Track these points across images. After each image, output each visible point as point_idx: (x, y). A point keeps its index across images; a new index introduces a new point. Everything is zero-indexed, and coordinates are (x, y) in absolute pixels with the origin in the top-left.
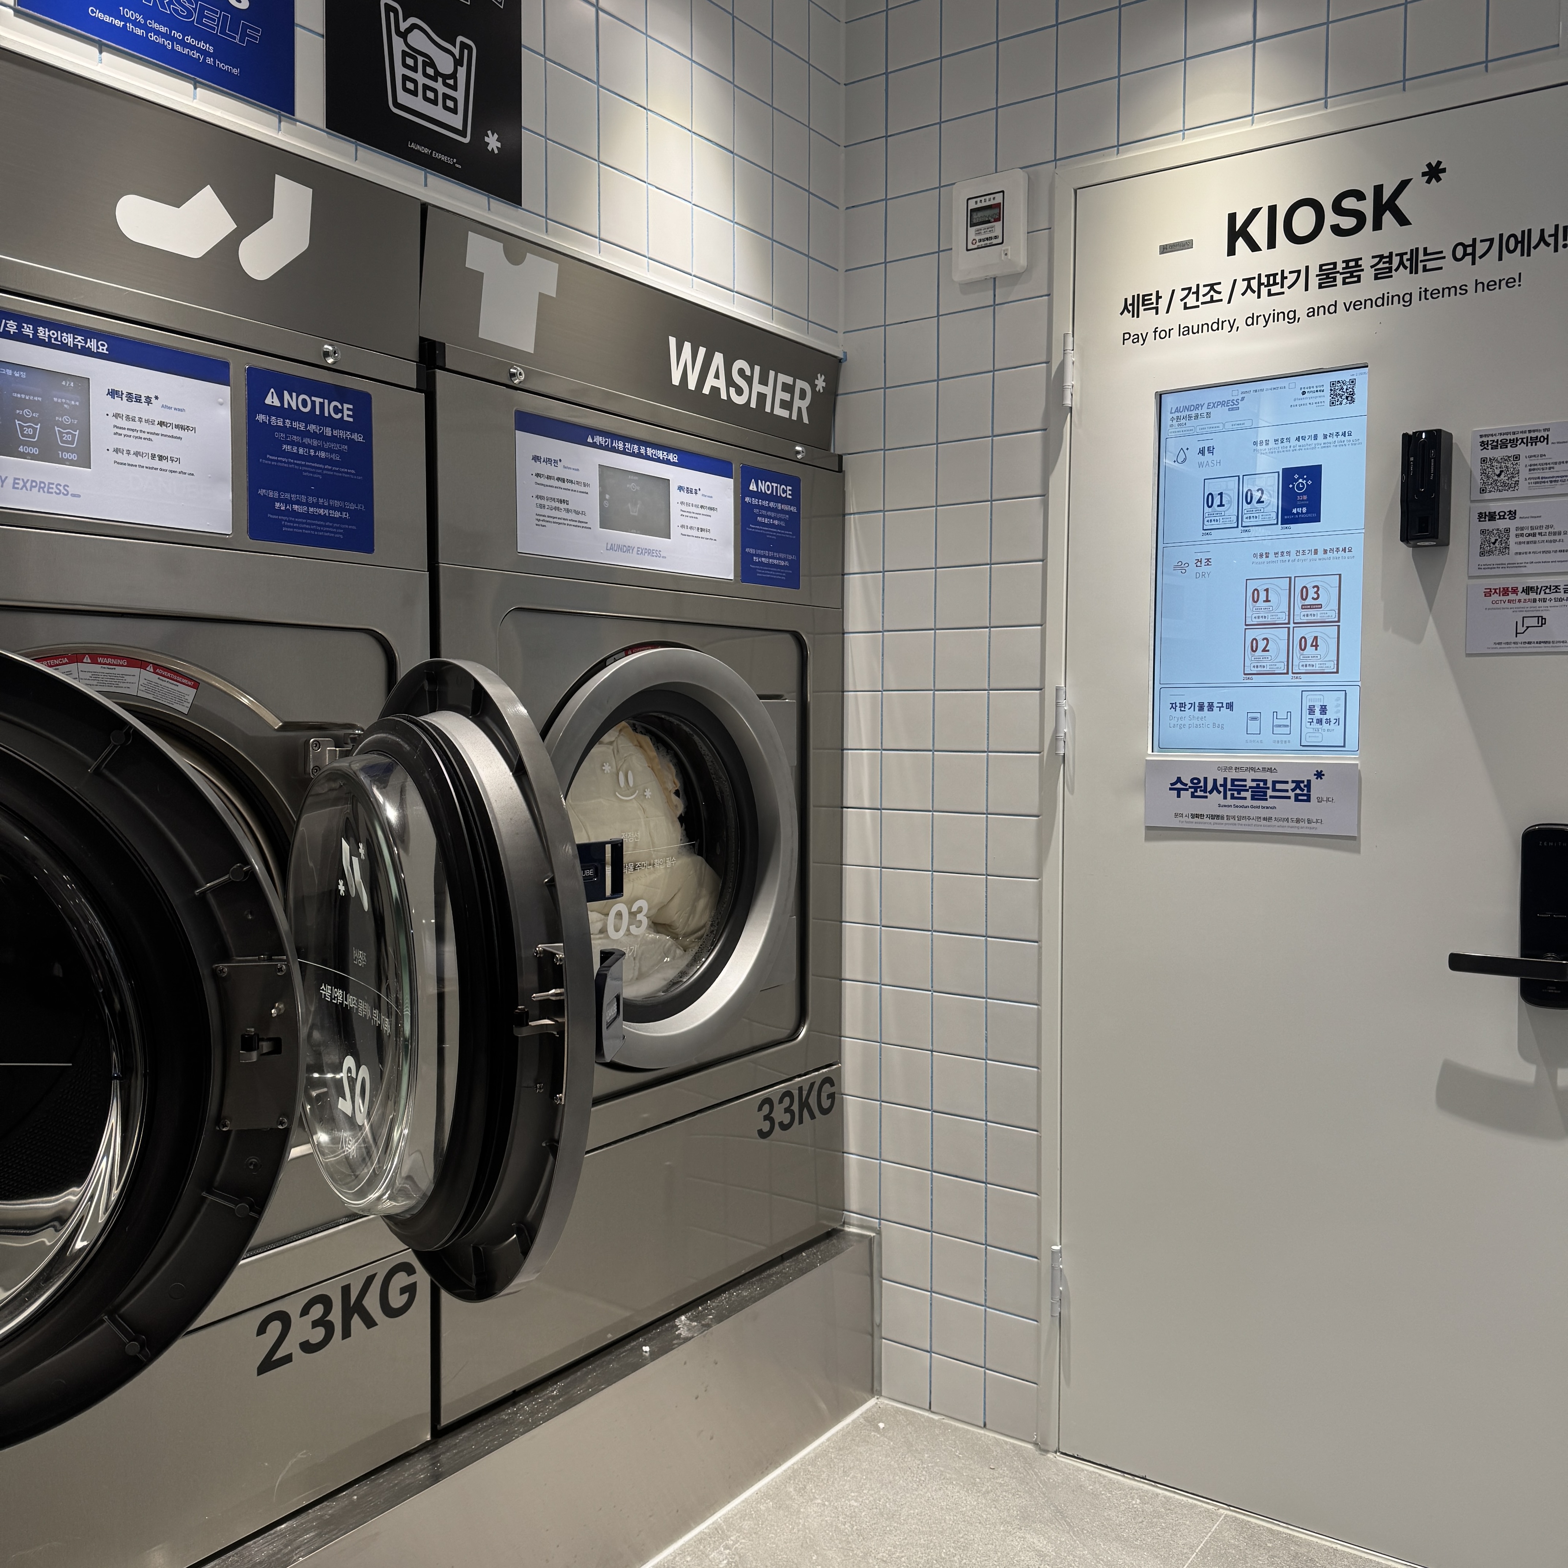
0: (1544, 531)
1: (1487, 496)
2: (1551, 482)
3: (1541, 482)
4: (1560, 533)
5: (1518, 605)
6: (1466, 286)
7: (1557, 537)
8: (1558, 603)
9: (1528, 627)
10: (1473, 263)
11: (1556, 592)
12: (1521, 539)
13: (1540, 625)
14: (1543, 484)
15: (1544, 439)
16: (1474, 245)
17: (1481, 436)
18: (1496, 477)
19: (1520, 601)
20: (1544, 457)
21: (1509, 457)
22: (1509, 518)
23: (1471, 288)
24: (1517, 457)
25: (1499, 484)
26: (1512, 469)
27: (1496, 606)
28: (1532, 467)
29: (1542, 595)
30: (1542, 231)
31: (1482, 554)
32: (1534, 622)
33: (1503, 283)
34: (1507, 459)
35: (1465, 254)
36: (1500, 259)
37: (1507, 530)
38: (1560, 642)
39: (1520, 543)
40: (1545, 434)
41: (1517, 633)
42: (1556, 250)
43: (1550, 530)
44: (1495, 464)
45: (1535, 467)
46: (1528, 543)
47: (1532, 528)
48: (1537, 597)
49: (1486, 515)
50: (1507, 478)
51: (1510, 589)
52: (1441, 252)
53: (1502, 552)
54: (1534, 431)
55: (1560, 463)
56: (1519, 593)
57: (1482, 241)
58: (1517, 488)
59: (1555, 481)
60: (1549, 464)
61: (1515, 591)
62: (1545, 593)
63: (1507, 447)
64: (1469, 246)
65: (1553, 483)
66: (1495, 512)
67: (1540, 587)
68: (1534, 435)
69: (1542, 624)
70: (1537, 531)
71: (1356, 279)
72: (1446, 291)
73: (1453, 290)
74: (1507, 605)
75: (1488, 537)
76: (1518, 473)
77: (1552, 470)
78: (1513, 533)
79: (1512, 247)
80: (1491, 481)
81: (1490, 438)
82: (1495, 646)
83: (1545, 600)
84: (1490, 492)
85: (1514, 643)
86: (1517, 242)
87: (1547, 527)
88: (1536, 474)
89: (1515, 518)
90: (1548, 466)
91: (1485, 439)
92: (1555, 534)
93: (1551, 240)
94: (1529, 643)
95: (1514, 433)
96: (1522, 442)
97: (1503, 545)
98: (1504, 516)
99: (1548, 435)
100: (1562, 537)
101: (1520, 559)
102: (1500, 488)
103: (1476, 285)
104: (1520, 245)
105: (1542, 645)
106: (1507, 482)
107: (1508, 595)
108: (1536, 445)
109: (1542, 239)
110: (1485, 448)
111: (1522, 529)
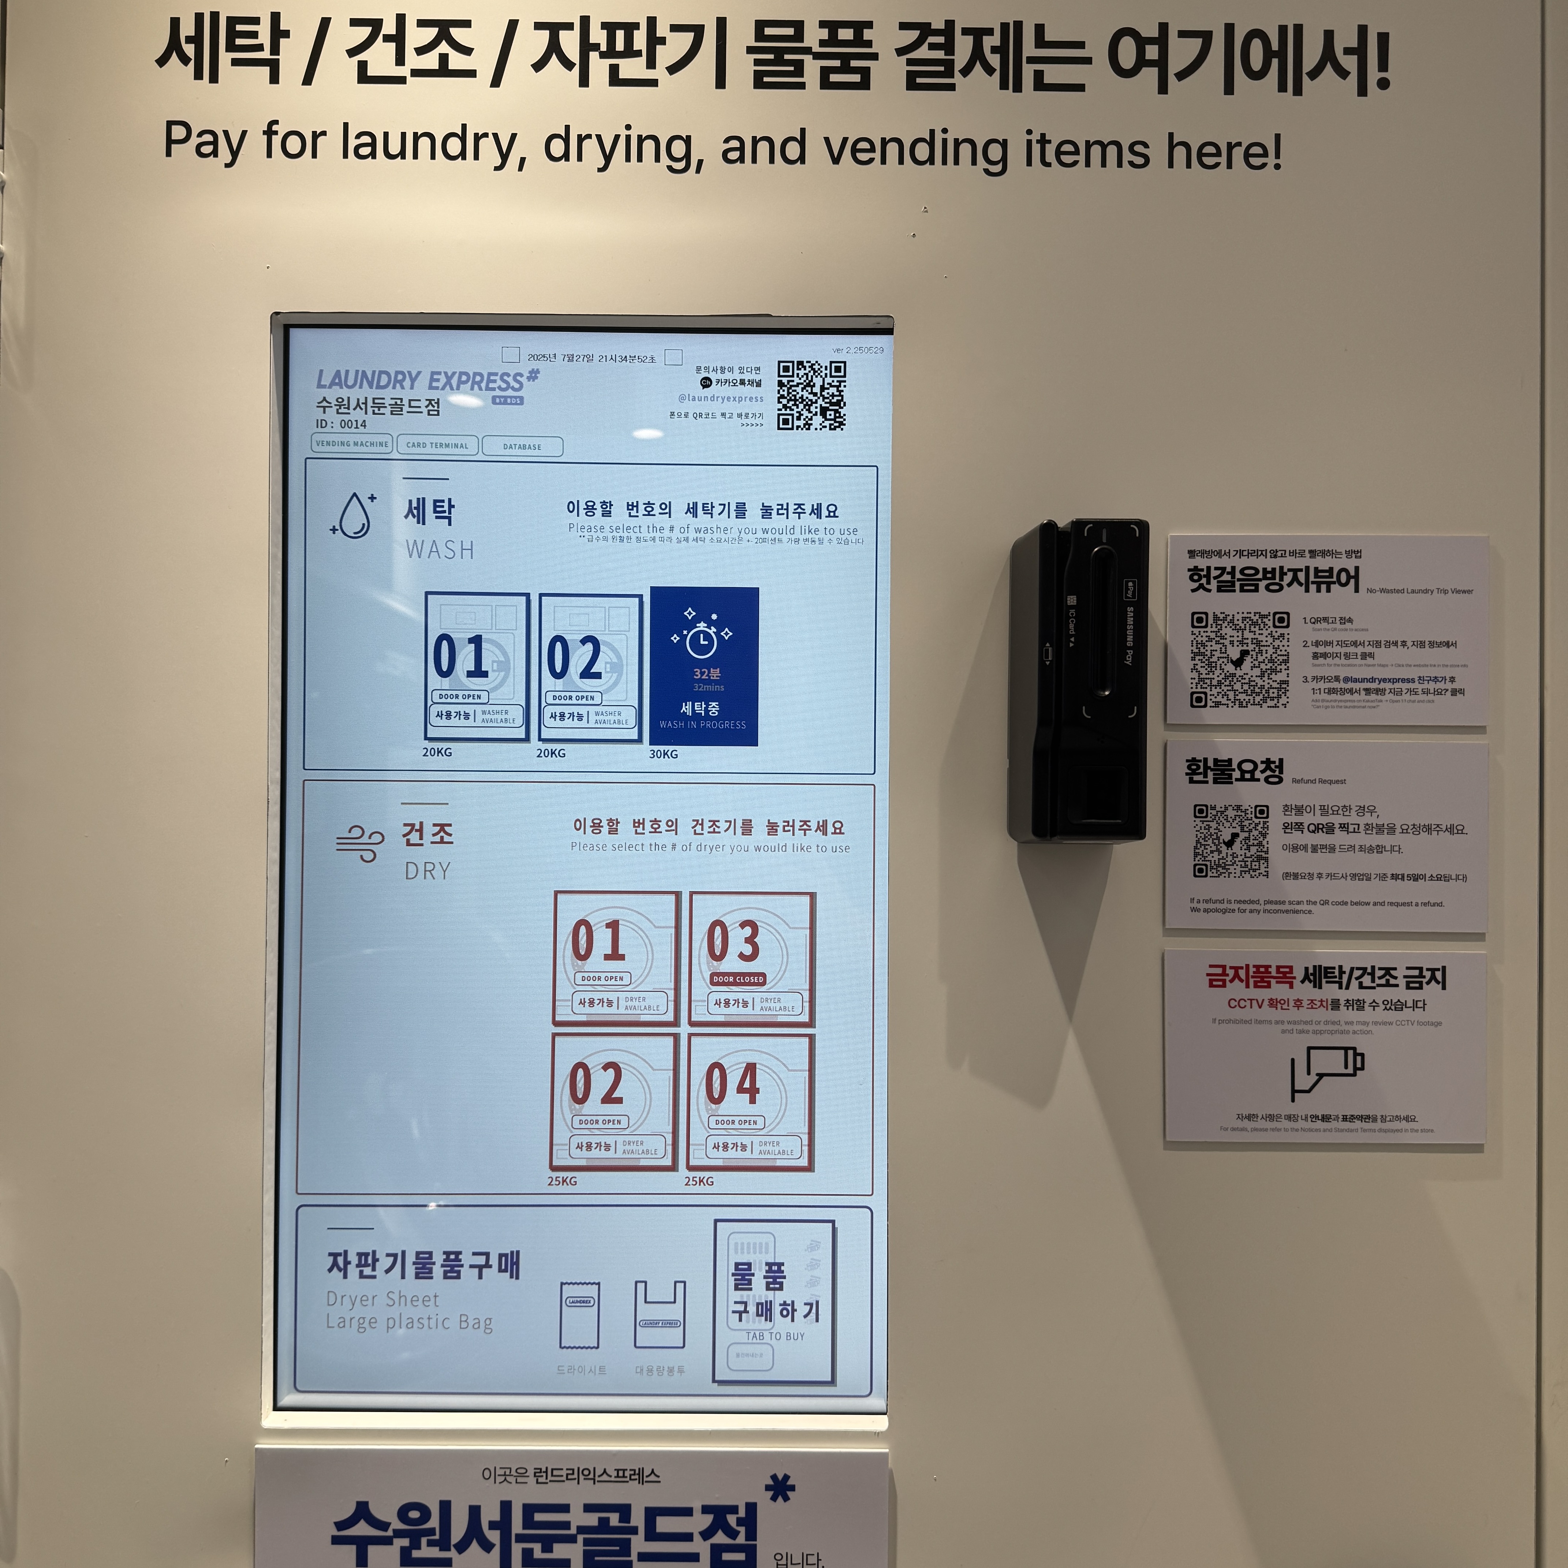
0: (1352, 819)
1: (1209, 715)
2: (1368, 691)
3: (1343, 691)
4: (1392, 830)
5: (1293, 1014)
6: (1146, 145)
7: (1384, 840)
8: (1392, 1015)
9: (1321, 1076)
10: (1163, 88)
11: (1388, 985)
12: (1296, 838)
13: (1350, 1070)
14: (1348, 696)
15: (1349, 577)
16: (1162, 41)
17: (1192, 554)
18: (1230, 668)
19: (1298, 1003)
20: (1348, 625)
21: (1262, 617)
22: (1266, 780)
23: (1158, 152)
24: (1282, 619)
25: (1238, 686)
26: (1271, 650)
27: (1237, 1013)
28: (1321, 649)
29: (1354, 993)
30: (1329, 36)
31: (1200, 871)
32: (1334, 1062)
33: (1238, 153)
34: (1256, 621)
35: (1142, 62)
36: (1229, 89)
37: (1263, 811)
38: (1398, 1118)
39: (1295, 848)
40: (1350, 564)
41: (1294, 1091)
42: (1362, 91)
43: (1368, 819)
44: (1227, 631)
45: (1328, 649)
46: (1315, 849)
47: (1324, 810)
48: (1343, 995)
49: (1206, 768)
50: (1257, 672)
51: (1273, 971)
52: (1081, 45)
53: (1248, 870)
54: (1324, 553)
55: (1388, 644)
56: (1297, 983)
57: (1183, 34)
58: (1283, 700)
59: (1378, 691)
60: (1362, 644)
61: (1285, 975)
62: (1361, 986)
63: (1256, 590)
64: (1151, 41)
65: (1373, 697)
66: (1230, 761)
67: (1347, 969)
68: (1323, 563)
69: (1356, 1069)
70: (1337, 820)
71: (856, 78)
72: (1096, 151)
73: (1112, 151)
74: (1267, 1012)
75: (1214, 825)
76: (1286, 662)
77: (1369, 661)
78: (1276, 819)
79: (1256, 63)
80: (1217, 676)
81: (1215, 562)
82: (1239, 1124)
83: (1360, 1005)
84: (1217, 704)
85: (1289, 1118)
86: (1269, 54)
87: (1362, 810)
88: (1328, 668)
89: (1281, 780)
90: (1360, 650)
91: (1201, 563)
92: (1380, 829)
93: (1350, 63)
94: (1325, 1118)
95: (1274, 554)
96: (1295, 579)
97: (1253, 850)
98: (1252, 772)
99: (1357, 569)
100: (1397, 839)
101: (1295, 890)
102: (1242, 697)
103: (1172, 147)
104: (1275, 62)
105: (1358, 1124)
106: (1260, 682)
107: (1269, 986)
108: (1328, 590)
109: (1328, 55)
110: (1201, 586)
111: (1299, 810)
